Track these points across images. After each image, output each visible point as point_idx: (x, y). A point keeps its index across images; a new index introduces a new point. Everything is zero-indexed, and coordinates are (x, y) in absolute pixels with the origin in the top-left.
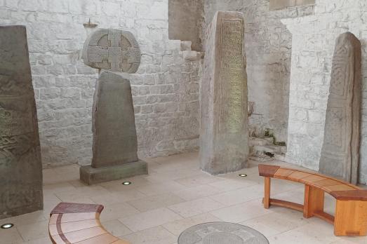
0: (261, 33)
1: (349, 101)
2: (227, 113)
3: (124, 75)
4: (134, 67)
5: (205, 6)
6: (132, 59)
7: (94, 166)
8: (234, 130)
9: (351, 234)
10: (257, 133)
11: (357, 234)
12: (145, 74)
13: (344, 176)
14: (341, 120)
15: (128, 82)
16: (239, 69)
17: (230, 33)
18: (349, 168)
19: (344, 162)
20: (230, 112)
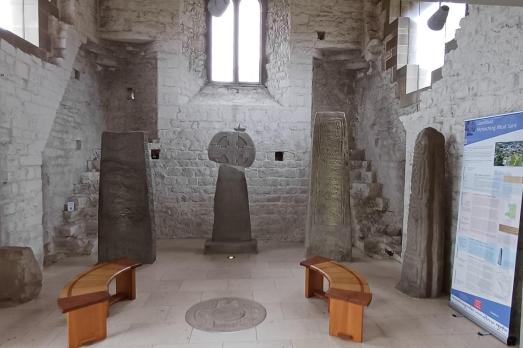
0: (394, 130)
1: (424, 201)
2: (324, 206)
3: (239, 168)
4: (249, 162)
5: (359, 107)
6: (247, 155)
7: (213, 240)
8: (332, 223)
9: (345, 337)
10: (388, 230)
11: (351, 338)
12: (287, 168)
13: (419, 282)
14: (417, 221)
15: (243, 174)
16: (338, 165)
17: (329, 131)
18: (424, 274)
19: (419, 266)
20: (327, 205)
